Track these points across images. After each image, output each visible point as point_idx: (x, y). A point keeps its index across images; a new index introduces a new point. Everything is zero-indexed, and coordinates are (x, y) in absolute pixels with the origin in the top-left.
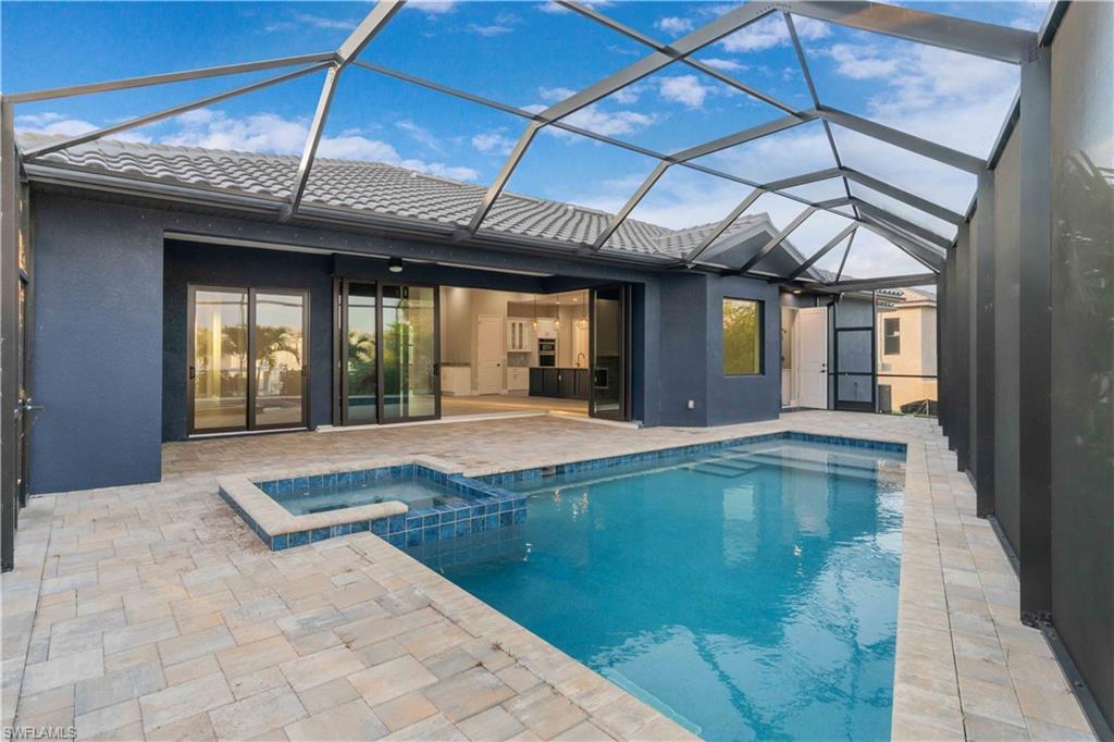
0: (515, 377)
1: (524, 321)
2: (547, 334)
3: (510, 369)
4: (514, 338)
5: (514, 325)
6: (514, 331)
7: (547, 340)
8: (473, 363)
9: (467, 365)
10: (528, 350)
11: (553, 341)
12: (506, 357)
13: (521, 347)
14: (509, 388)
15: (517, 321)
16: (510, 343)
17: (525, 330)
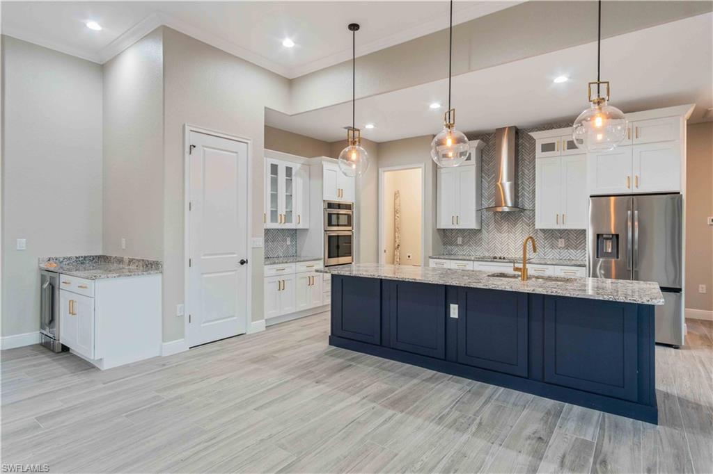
0: (281, 286)
1: (296, 163)
2: (340, 193)
3: (270, 270)
4: (274, 198)
5: (274, 169)
6: (274, 182)
7: (339, 206)
8: (167, 264)
9: (151, 266)
10: (300, 226)
11: (348, 207)
12: (260, 241)
13: (289, 215)
14: (270, 312)
15: (284, 160)
16: (268, 208)
17: (298, 182)
